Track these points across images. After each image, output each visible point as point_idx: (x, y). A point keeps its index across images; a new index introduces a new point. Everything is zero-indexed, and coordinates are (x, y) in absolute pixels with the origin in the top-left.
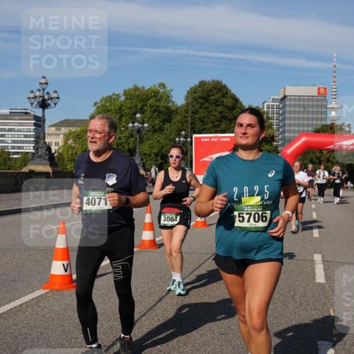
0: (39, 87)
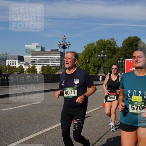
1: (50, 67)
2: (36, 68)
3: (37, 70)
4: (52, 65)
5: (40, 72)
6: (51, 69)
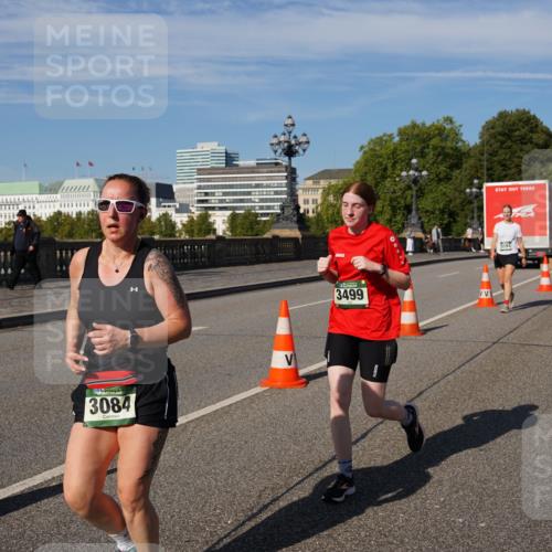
0: (283, 129)
1: (257, 215)
2: (211, 220)
3: (216, 226)
4: (261, 208)
5: (224, 233)
6: (258, 223)
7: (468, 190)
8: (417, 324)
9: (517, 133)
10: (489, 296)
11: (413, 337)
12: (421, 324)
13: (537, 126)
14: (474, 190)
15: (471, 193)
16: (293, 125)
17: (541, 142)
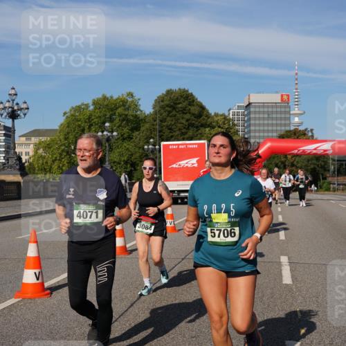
0: (8, 98)
7: (146, 147)
8: (125, 246)
9: (180, 106)
10: (172, 225)
11: (123, 256)
12: (128, 246)
13: (193, 101)
14: (150, 147)
15: (148, 148)
16: (16, 95)
17: (196, 112)
